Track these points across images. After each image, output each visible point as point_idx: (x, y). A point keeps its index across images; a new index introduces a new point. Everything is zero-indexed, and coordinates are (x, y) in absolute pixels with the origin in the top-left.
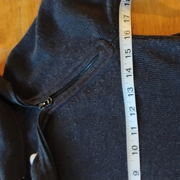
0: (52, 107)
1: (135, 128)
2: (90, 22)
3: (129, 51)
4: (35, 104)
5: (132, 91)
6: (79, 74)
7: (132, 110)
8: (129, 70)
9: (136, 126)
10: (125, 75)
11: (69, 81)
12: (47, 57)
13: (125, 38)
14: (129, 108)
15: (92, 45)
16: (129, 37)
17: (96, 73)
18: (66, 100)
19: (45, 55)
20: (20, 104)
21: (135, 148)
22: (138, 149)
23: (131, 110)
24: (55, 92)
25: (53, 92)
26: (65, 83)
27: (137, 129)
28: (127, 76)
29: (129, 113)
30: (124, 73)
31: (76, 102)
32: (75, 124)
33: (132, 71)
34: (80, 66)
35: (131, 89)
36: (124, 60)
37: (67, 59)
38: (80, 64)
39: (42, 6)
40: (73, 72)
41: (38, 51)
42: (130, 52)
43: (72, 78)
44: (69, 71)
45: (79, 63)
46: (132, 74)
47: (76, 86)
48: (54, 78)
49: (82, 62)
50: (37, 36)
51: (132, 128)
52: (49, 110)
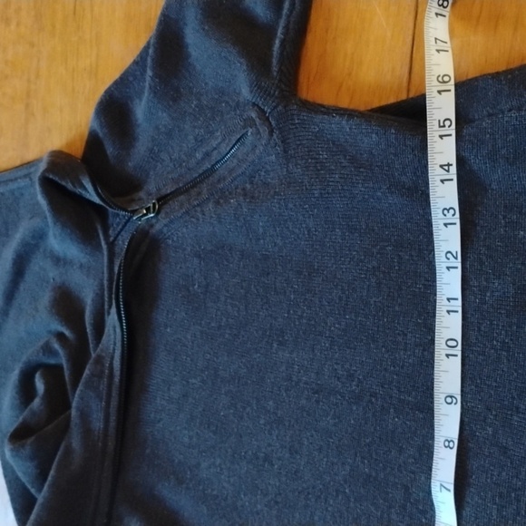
0: (158, 220)
1: (456, 299)
2: (241, 63)
3: (447, 123)
4: (129, 209)
5: (454, 215)
6: (213, 166)
7: (452, 259)
8: (446, 168)
9: (458, 294)
10: (438, 178)
11: (194, 176)
12: (164, 118)
13: (439, 92)
14: (443, 254)
15: (238, 112)
16: (449, 91)
17: (240, 171)
18: (182, 211)
19: (160, 114)
20: (101, 203)
21: (453, 343)
22: (459, 347)
23: (448, 259)
24: (169, 192)
25: (164, 192)
26: (189, 178)
27: (459, 303)
28: (442, 181)
29: (444, 265)
30: (435, 173)
31: (198, 219)
32: (196, 261)
33: (453, 169)
34: (215, 149)
35: (452, 212)
36: (435, 145)
37: (197, 131)
38: (215, 146)
39: (166, 8)
40: (203, 159)
41: (148, 103)
42: (449, 126)
43: (201, 172)
44: (197, 155)
45: (214, 143)
46: (455, 178)
47: (205, 188)
48: (171, 165)
49: (219, 144)
50: (149, 73)
51: (449, 299)
52: (152, 226)
